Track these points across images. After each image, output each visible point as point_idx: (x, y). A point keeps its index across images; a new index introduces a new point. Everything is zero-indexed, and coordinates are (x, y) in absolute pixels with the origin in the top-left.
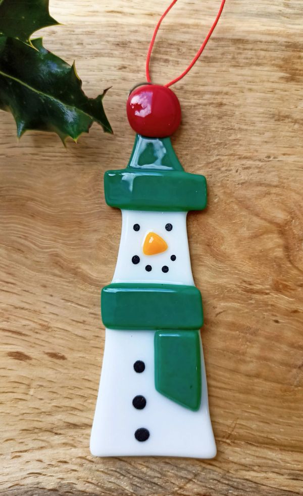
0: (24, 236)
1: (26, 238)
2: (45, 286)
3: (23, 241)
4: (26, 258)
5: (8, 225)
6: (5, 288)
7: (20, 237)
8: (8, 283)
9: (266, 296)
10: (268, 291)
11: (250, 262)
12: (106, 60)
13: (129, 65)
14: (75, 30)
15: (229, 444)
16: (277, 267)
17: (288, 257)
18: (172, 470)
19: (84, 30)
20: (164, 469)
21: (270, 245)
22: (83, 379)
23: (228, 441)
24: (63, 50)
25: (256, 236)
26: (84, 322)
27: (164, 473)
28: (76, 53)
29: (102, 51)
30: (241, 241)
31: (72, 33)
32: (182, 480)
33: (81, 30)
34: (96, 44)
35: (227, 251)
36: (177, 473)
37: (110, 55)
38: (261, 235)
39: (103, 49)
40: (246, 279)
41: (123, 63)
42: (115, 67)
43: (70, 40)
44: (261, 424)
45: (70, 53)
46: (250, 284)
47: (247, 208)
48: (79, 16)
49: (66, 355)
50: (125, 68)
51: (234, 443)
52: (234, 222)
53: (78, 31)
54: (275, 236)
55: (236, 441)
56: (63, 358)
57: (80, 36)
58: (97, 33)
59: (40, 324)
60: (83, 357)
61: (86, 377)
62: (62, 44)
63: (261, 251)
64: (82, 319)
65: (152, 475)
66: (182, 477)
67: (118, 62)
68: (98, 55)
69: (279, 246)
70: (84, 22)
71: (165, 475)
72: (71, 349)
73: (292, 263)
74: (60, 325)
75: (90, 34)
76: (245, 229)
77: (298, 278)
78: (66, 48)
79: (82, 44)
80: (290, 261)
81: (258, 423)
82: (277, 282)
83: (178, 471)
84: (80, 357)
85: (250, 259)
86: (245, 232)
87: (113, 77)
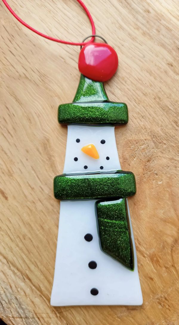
0: (39, 114)
1: (39, 116)
2: (27, 151)
3: (35, 117)
4: (30, 128)
5: (35, 101)
6: (5, 134)
7: (36, 113)
8: (9, 133)
9: (142, 257)
10: (146, 255)
11: (149, 232)
12: (165, 52)
13: (175, 66)
14: (162, 20)
15: (57, 317)
16: (162, 247)
17: (173, 247)
18: (17, 304)
19: (167, 24)
20: (12, 301)
21: (168, 232)
22: (8, 218)
23: (58, 315)
24: (146, 27)
25: (165, 221)
26: (33, 189)
27: (11, 302)
28: (151, 34)
29: (166, 45)
30: (154, 216)
31: (159, 21)
32: (17, 314)
33: (165, 23)
34: (167, 38)
35: (142, 215)
36: (17, 308)
37: (170, 52)
38: (168, 223)
39: (168, 44)
40: (139, 239)
41: (173, 62)
42: (167, 60)
43: (154, 23)
44: (83, 321)
45: (148, 32)
46: (139, 244)
47: (173, 201)
48: (171, 14)
49: (9, 198)
50: (172, 66)
51: (60, 318)
52: (159, 203)
53: (163, 22)
54: (176, 229)
55: (62, 318)
56: (6, 198)
57: (162, 27)
58: (173, 32)
59: (9, 170)
60: (17, 207)
61: (10, 219)
62: (148, 22)
63: (161, 231)
64: (33, 186)
65: (4, 298)
66: (18, 312)
67: (171, 60)
68: (163, 46)
69: (172, 236)
70: (171, 20)
71: (10, 304)
72: (14, 198)
73: (171, 252)
74: (18, 180)
75: (168, 30)
76: (162, 212)
77: (168, 262)
78: (148, 26)
79: (159, 32)
80: (172, 250)
81: (82, 319)
82: (155, 255)
83: (19, 307)
84: (16, 206)
85: (151, 230)
86: (161, 213)
87: (160, 66)
